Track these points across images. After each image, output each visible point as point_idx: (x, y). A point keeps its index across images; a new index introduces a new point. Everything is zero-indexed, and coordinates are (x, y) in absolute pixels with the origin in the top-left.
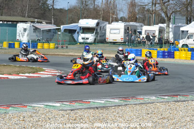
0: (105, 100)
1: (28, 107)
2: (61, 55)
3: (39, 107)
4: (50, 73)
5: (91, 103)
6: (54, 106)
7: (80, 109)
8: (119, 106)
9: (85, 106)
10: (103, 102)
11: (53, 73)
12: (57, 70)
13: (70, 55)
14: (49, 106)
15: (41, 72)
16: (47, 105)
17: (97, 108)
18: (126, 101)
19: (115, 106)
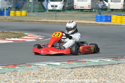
0: (99, 59)
1: (32, 66)
2: (36, 21)
3: (42, 66)
4: (33, 38)
5: (87, 62)
6: (55, 65)
7: (79, 67)
8: (113, 64)
9: (83, 64)
10: (97, 61)
11: (36, 38)
12: (38, 35)
13: (45, 22)
14: (50, 64)
15: (25, 37)
16: (49, 64)
17: (94, 66)
18: (117, 60)
19: (109, 64)
